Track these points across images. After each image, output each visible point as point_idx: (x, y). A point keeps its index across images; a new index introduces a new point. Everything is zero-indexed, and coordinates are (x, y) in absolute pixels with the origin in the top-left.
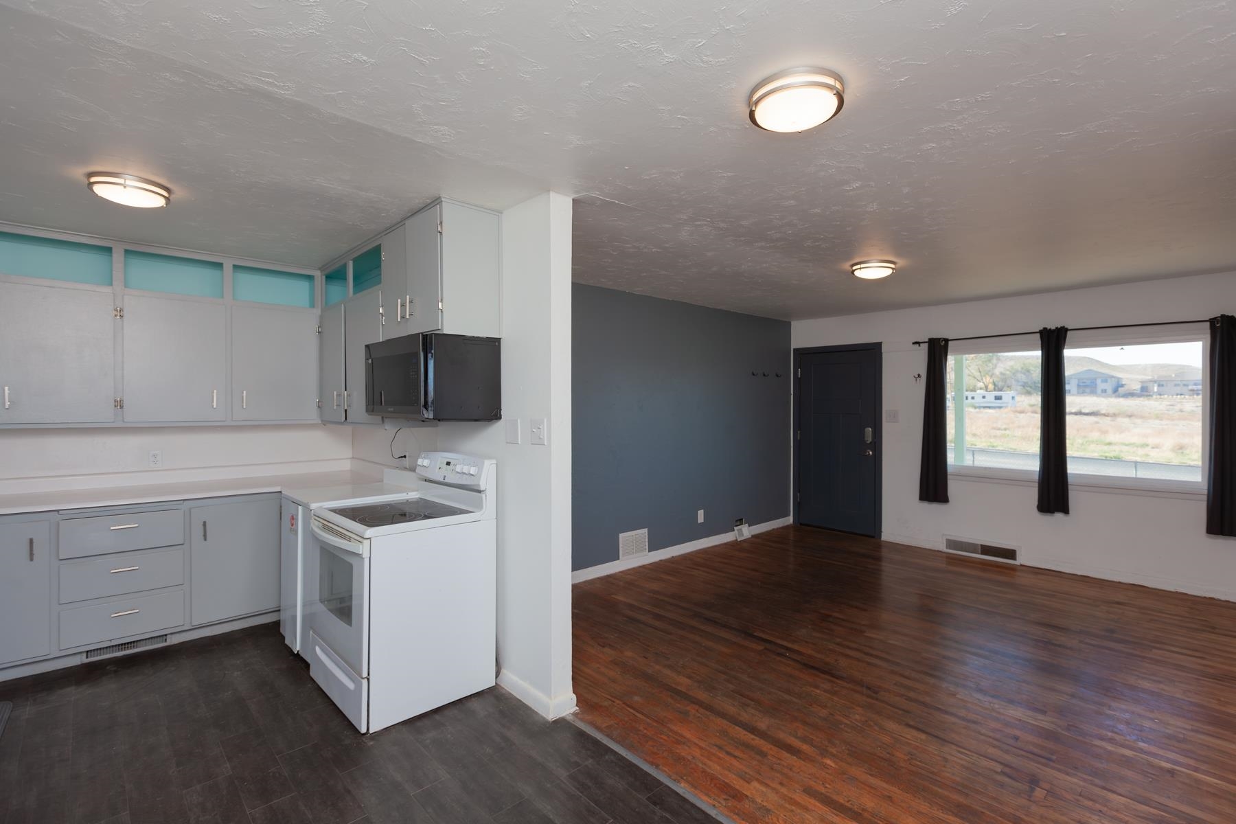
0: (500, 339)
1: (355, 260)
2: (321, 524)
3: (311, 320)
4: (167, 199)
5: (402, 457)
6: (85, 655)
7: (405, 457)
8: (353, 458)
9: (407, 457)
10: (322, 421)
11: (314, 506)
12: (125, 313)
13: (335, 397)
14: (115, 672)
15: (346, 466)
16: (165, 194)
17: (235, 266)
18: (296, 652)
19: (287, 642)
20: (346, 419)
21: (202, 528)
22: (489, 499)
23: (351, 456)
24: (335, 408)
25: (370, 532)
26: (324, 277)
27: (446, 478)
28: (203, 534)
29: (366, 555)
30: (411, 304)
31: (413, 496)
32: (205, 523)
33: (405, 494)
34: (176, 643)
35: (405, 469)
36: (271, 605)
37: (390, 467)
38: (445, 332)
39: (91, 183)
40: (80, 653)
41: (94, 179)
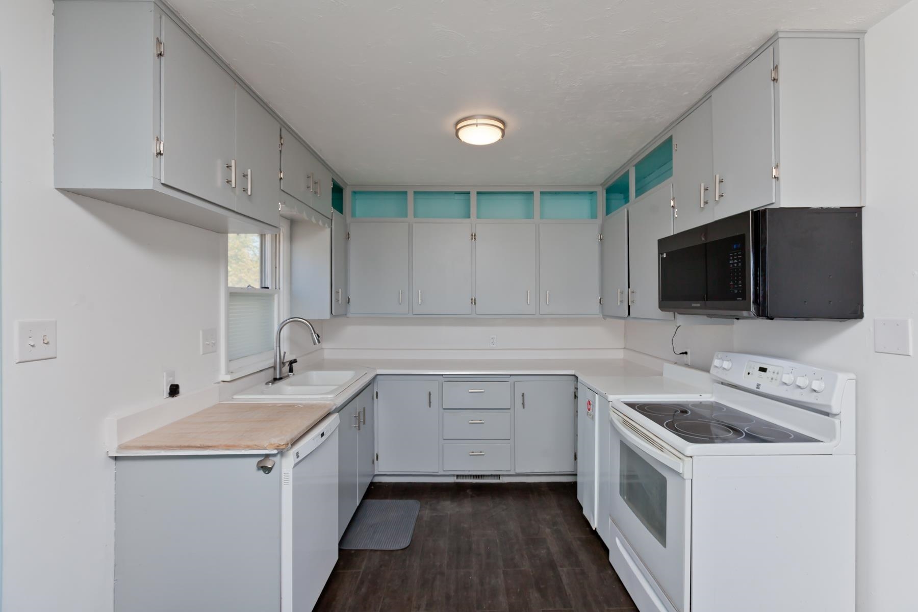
0: (860, 208)
1: (636, 166)
2: (621, 419)
3: (592, 231)
4: (503, 131)
5: (683, 353)
6: (456, 477)
7: (686, 353)
8: (625, 348)
9: (689, 353)
10: (603, 315)
11: (611, 397)
12: (477, 237)
13: (619, 293)
14: (472, 497)
15: (620, 355)
16: (501, 126)
17: (541, 193)
18: (594, 529)
19: (586, 512)
20: (629, 314)
21: (521, 398)
22: (846, 426)
23: (623, 347)
24: (619, 304)
25: (691, 448)
26: (605, 191)
27: (761, 387)
28: (522, 402)
29: (687, 476)
30: (721, 183)
31: (707, 398)
32: (523, 394)
33: (698, 395)
34: (506, 482)
35: (687, 365)
36: (568, 468)
37: (669, 361)
38: (782, 206)
39: (457, 131)
40: (454, 475)
41: (459, 126)
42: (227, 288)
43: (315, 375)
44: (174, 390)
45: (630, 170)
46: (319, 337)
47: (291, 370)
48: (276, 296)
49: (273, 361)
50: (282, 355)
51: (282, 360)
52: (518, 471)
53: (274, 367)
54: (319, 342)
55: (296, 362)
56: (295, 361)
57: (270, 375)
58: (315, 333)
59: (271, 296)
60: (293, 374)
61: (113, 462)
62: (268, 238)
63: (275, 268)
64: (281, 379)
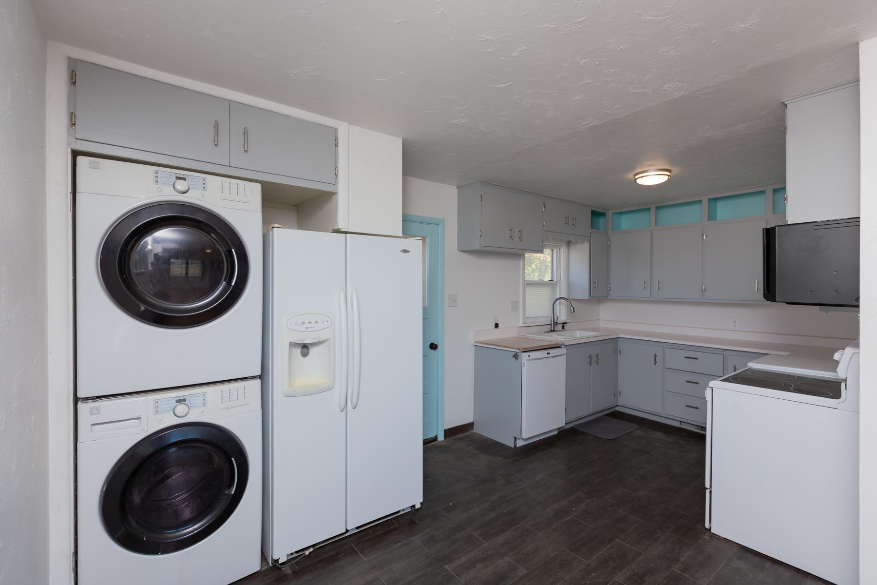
21: (733, 369)
32: (735, 366)
39: (636, 179)
41: (636, 177)
42: (524, 281)
44: (497, 326)
46: (574, 309)
47: (563, 328)
48: (558, 285)
49: (550, 320)
50: (556, 319)
51: (555, 321)
53: (551, 325)
56: (565, 323)
57: (548, 328)
58: (572, 306)
59: (555, 285)
60: (564, 330)
61: (474, 346)
62: (555, 250)
63: (559, 268)
64: (554, 331)
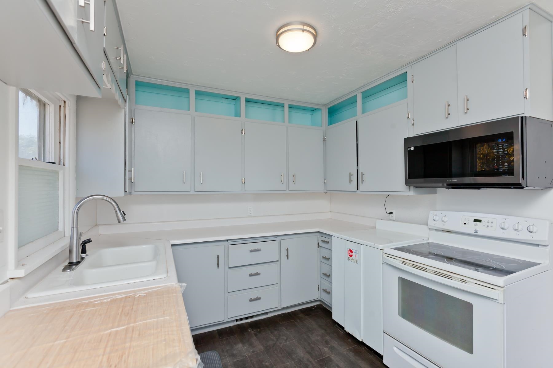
1: (363, 92)
5: (390, 213)
6: (236, 320)
7: (392, 213)
8: (331, 212)
10: (326, 190)
17: (289, 106)
20: (358, 189)
26: (327, 109)
27: (479, 232)
39: (277, 37)
40: (234, 321)
42: (18, 160)
43: (109, 253)
45: (357, 95)
46: (125, 214)
47: (83, 251)
48: (61, 173)
51: (79, 242)
52: (283, 306)
54: (124, 219)
55: (91, 241)
56: (89, 241)
58: (120, 210)
60: (87, 255)
